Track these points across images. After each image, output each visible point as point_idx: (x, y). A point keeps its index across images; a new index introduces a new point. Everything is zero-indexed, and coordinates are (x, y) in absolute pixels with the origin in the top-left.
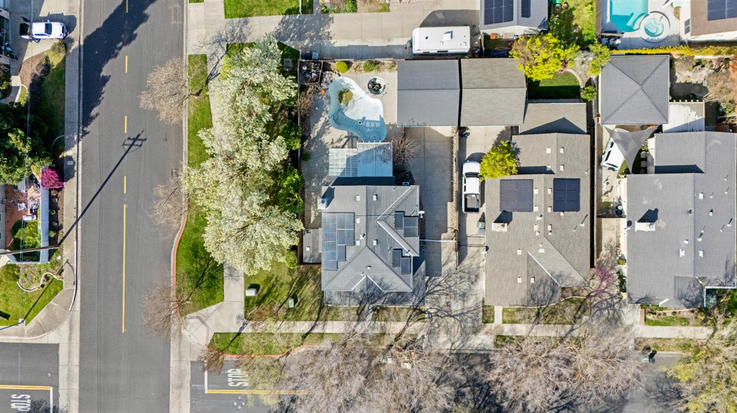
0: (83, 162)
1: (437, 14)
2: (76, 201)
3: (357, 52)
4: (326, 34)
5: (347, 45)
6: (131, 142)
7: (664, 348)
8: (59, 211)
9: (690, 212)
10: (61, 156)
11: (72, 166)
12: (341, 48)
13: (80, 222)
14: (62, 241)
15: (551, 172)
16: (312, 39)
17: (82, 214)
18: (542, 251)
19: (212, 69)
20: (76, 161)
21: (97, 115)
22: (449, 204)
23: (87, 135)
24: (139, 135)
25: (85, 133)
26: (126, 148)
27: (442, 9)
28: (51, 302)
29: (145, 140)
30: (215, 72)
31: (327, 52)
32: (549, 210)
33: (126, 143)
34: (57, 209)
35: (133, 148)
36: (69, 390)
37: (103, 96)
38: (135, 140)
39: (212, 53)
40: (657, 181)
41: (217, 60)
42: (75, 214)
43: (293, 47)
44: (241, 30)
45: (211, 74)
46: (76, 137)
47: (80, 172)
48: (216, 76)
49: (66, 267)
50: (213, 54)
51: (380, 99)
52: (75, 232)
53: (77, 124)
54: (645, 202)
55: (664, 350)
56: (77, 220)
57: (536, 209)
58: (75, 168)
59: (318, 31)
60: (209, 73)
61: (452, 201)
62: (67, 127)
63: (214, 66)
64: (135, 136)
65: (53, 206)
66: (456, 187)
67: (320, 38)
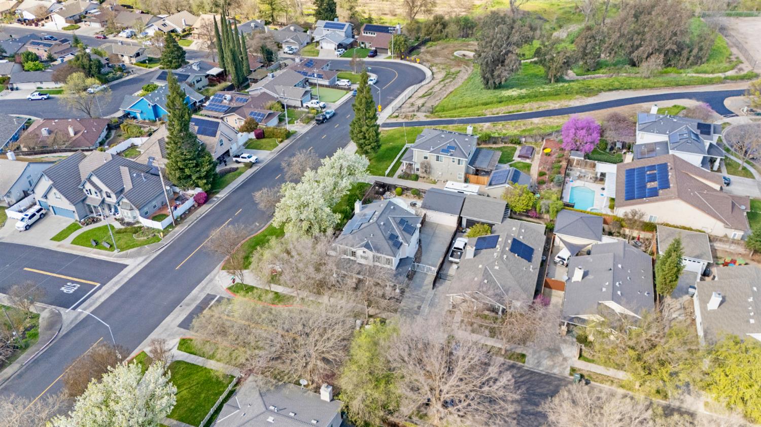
7: (597, 380)
9: (611, 269)
18: (497, 268)
28: (146, 246)
32: (507, 249)
36: (111, 288)
55: (597, 382)
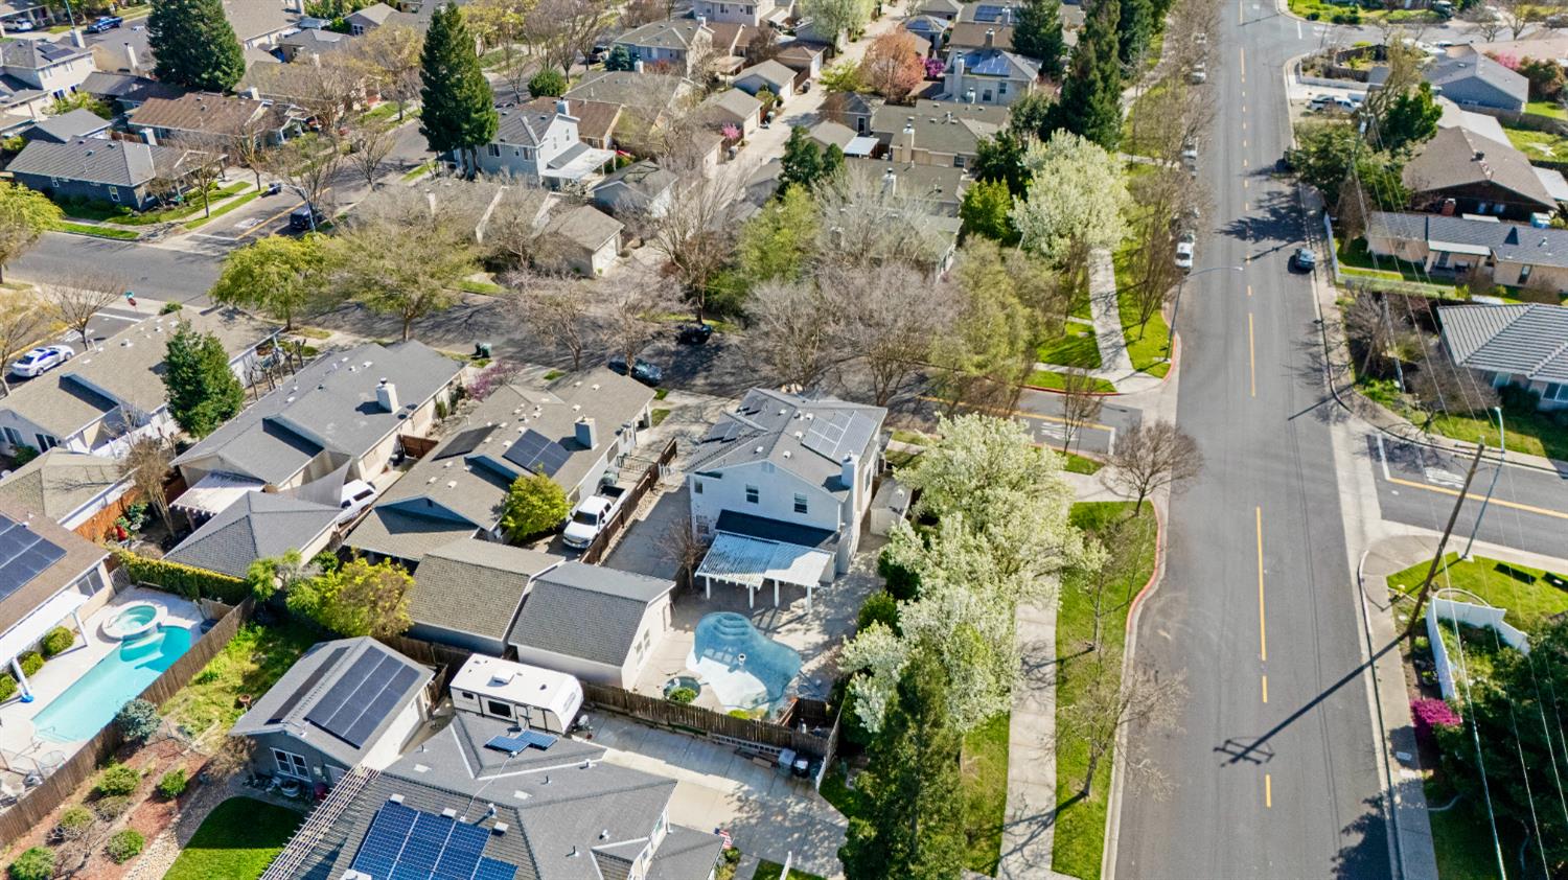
0: (1373, 752)
2: (1380, 692)
3: (693, 758)
4: (746, 809)
5: (710, 776)
6: (1252, 754)
8: (1416, 682)
10: (1430, 773)
11: (1398, 749)
12: (725, 775)
13: (1366, 659)
14: (1401, 638)
16: (783, 811)
17: (1361, 669)
19: (1041, 837)
20: (1389, 756)
21: (1347, 830)
22: (642, 519)
23: (1369, 797)
24: (1233, 761)
25: (1375, 803)
26: (1263, 747)
29: (1216, 749)
30: (1034, 827)
31: (760, 777)
33: (1266, 757)
35: (1249, 743)
37: (1336, 865)
38: (1243, 756)
39: (1034, 869)
40: (331, 433)
41: (1026, 850)
42: (1377, 672)
45: (1045, 825)
46: (1397, 799)
47: (1377, 737)
48: (1033, 818)
49: (1385, 603)
50: (1031, 866)
51: (685, 669)
52: (1373, 645)
53: (1398, 826)
54: (364, 424)
56: (1371, 663)
57: (523, 430)
58: (1389, 745)
59: (764, 819)
60: (1051, 831)
61: (636, 521)
62: (1424, 824)
63: (1036, 840)
64: (1241, 761)
66: (620, 532)
67: (763, 805)
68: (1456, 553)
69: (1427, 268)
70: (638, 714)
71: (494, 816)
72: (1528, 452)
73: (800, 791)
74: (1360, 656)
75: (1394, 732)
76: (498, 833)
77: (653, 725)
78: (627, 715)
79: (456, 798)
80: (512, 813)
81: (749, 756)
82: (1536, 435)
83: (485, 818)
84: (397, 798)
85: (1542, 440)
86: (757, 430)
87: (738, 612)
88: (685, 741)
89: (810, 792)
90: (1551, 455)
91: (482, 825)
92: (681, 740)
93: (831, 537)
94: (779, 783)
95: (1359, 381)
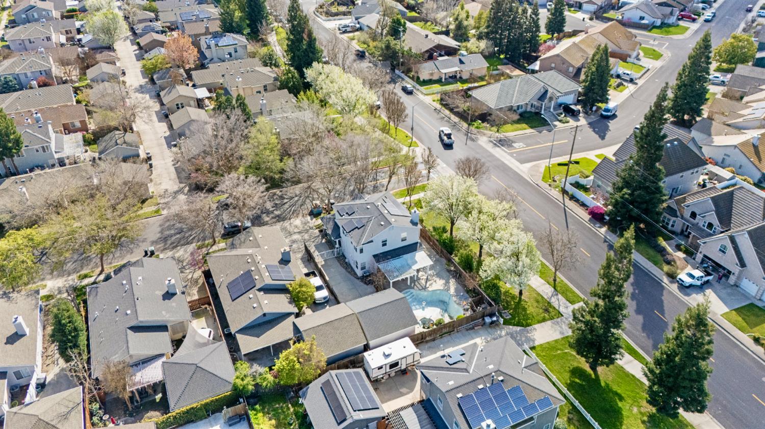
0: (591, 229)
1: (408, 390)
2: (575, 212)
3: (458, 341)
8: (578, 205)
10: (607, 226)
11: (594, 224)
13: (563, 206)
14: (563, 195)
15: (260, 290)
17: (565, 209)
19: (559, 298)
20: (596, 228)
23: (603, 241)
25: (605, 241)
27: (406, 396)
28: (542, 174)
30: (555, 297)
33: (574, 244)
34: (581, 205)
39: (569, 308)
40: (168, 316)
42: (569, 207)
43: (511, 327)
44: (561, 327)
45: (557, 294)
46: (608, 237)
47: (587, 224)
48: (552, 295)
49: (550, 188)
50: (567, 307)
52: (560, 201)
54: (174, 304)
56: (564, 205)
57: (264, 266)
58: (592, 225)
60: (559, 295)
63: (559, 300)
65: (583, 205)
68: (546, 166)
69: (443, 80)
70: (428, 339)
71: (495, 377)
72: (525, 129)
73: (497, 328)
74: (561, 206)
75: (589, 221)
76: (502, 381)
77: (434, 340)
78: (423, 342)
79: (478, 381)
80: (499, 372)
81: (473, 328)
82: (523, 123)
83: (493, 380)
84: (460, 395)
85: (527, 124)
86: (369, 218)
87: (405, 289)
88: (449, 337)
89: (500, 326)
90: (532, 127)
91: (494, 382)
92: (446, 338)
93: (418, 245)
94: (489, 330)
95: (469, 125)
